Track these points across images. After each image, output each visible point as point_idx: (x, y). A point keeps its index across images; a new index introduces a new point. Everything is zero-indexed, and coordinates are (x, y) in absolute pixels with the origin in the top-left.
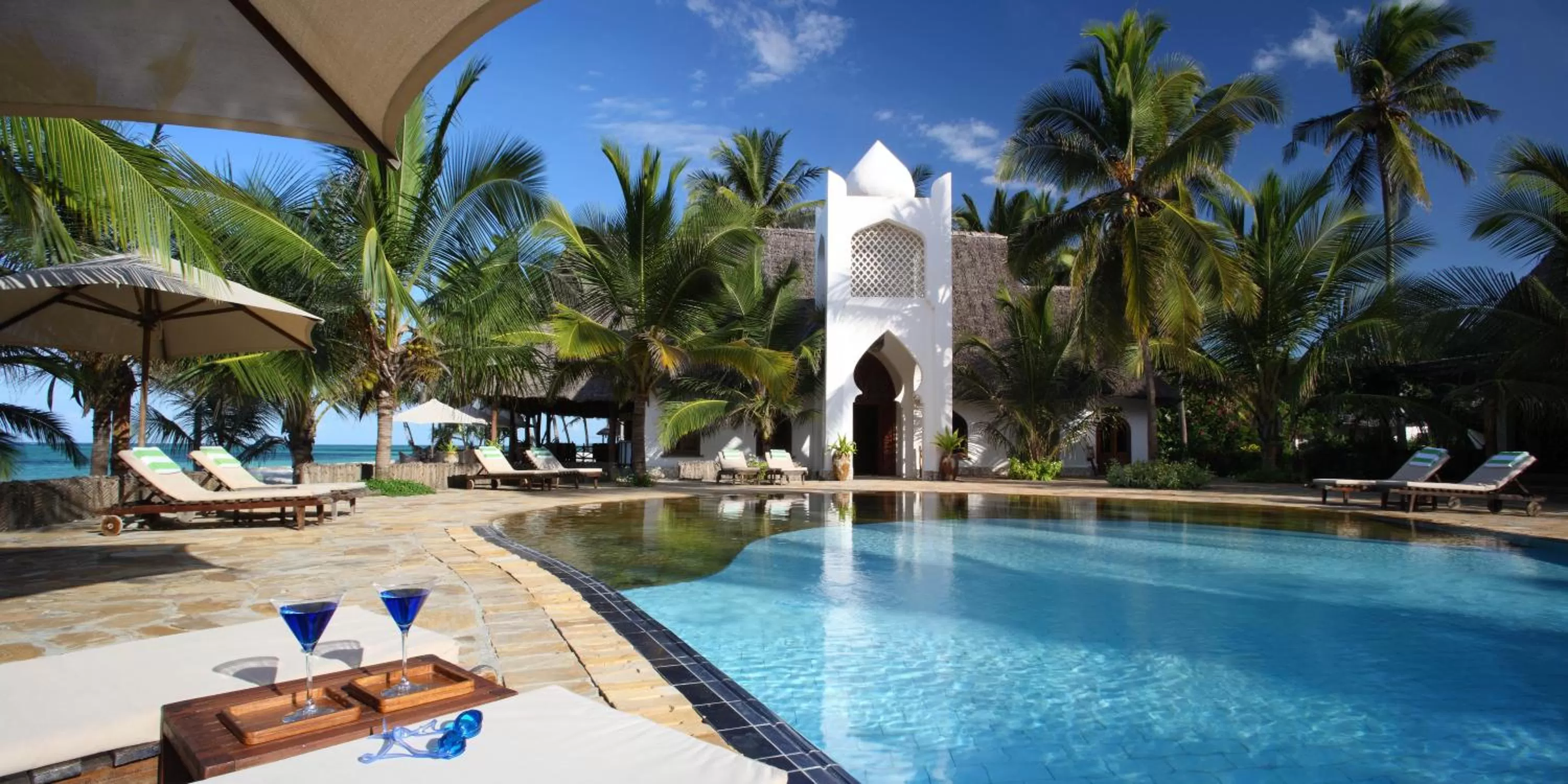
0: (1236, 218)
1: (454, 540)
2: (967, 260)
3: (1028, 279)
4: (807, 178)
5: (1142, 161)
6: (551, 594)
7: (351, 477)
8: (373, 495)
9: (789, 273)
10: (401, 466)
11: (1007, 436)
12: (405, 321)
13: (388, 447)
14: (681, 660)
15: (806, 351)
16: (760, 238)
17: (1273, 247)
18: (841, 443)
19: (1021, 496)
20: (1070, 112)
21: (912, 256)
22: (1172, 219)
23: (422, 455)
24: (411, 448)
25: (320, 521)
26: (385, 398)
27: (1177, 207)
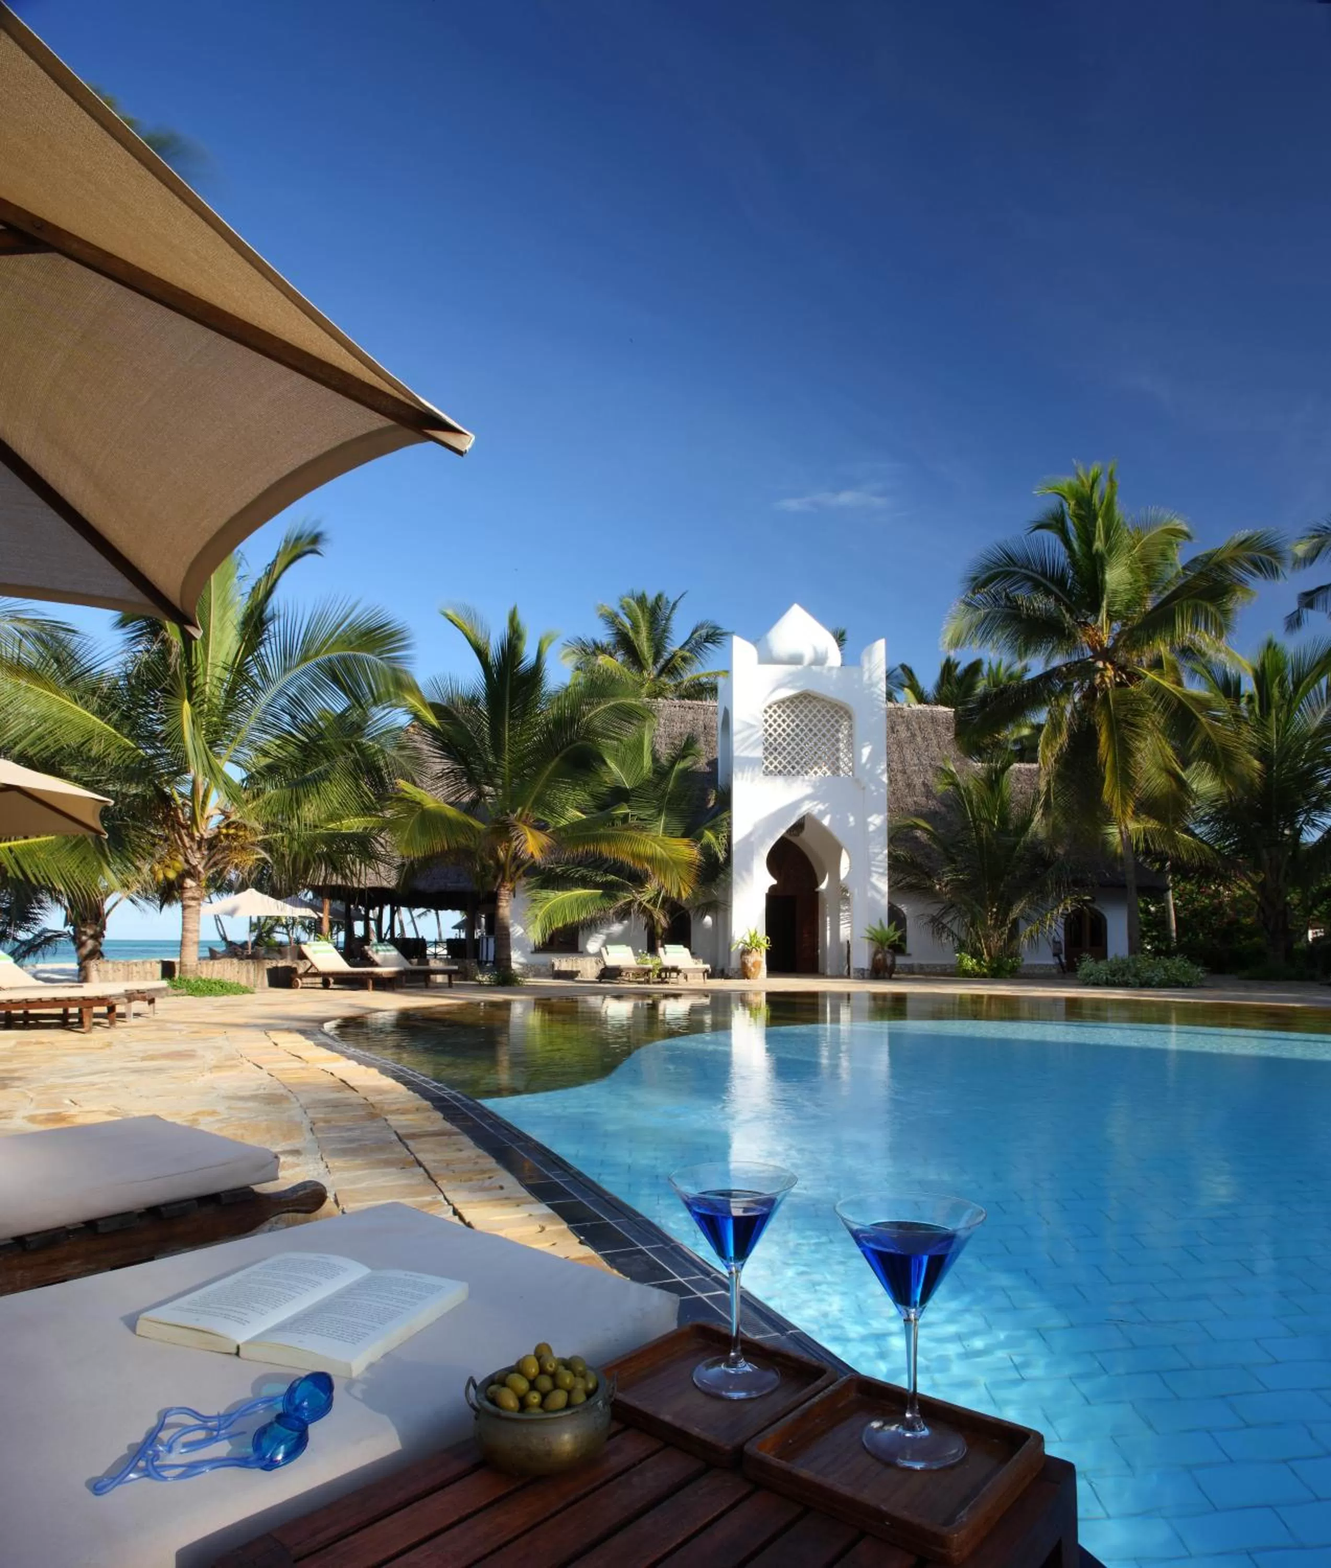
0: (1230, 688)
1: (276, 1044)
2: (904, 734)
3: (980, 756)
4: (706, 644)
5: (1117, 626)
6: (395, 1103)
7: (149, 976)
8: (177, 995)
9: (687, 747)
10: (211, 962)
11: (955, 929)
12: (216, 800)
13: (195, 943)
14: (555, 1177)
15: (709, 836)
16: (650, 711)
17: (1278, 719)
18: (751, 937)
19: (972, 995)
20: (1030, 573)
21: (838, 731)
22: (1156, 690)
23: (235, 950)
24: (224, 943)
25: (112, 1023)
26: (191, 888)
27: (1161, 676)
